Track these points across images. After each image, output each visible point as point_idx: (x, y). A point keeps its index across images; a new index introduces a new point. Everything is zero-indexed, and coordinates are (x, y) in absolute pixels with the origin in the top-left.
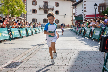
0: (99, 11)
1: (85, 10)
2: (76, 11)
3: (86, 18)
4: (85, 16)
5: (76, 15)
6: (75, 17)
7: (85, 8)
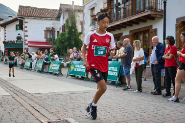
0: (46, 37)
1: (26, 34)
2: (6, 35)
3: (29, 46)
4: (27, 42)
5: (6, 41)
6: (4, 42)
7: (26, 31)
